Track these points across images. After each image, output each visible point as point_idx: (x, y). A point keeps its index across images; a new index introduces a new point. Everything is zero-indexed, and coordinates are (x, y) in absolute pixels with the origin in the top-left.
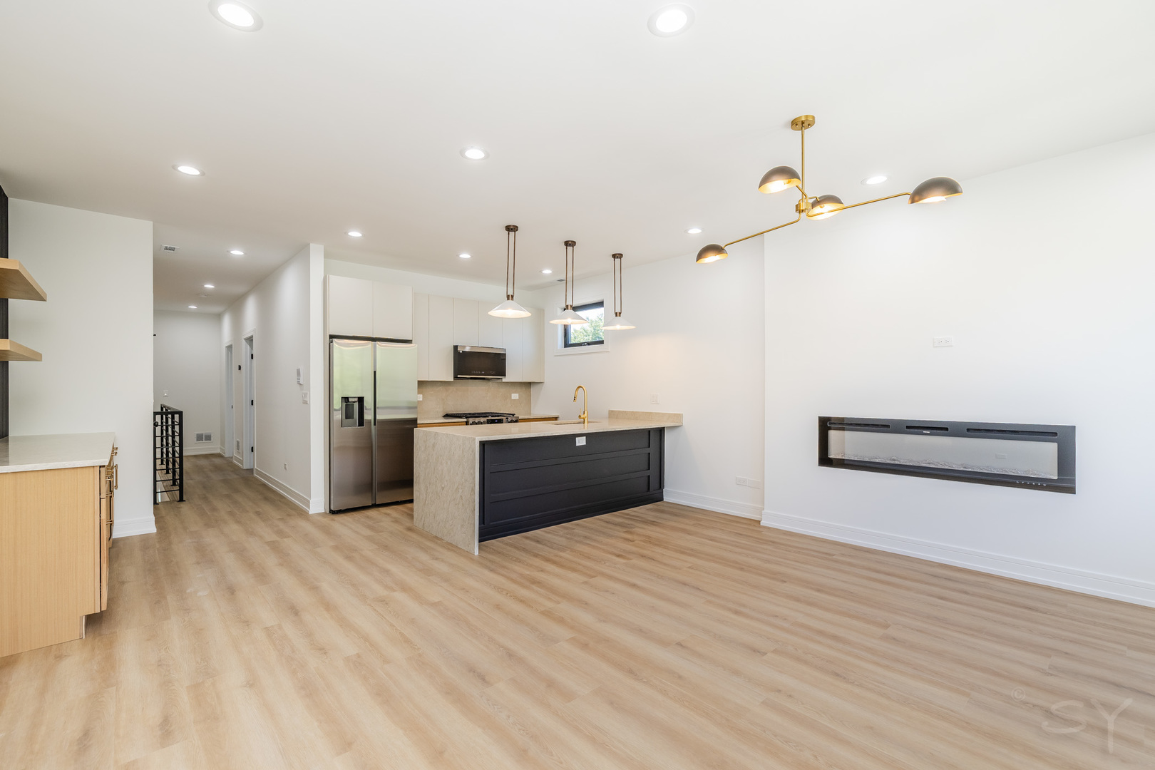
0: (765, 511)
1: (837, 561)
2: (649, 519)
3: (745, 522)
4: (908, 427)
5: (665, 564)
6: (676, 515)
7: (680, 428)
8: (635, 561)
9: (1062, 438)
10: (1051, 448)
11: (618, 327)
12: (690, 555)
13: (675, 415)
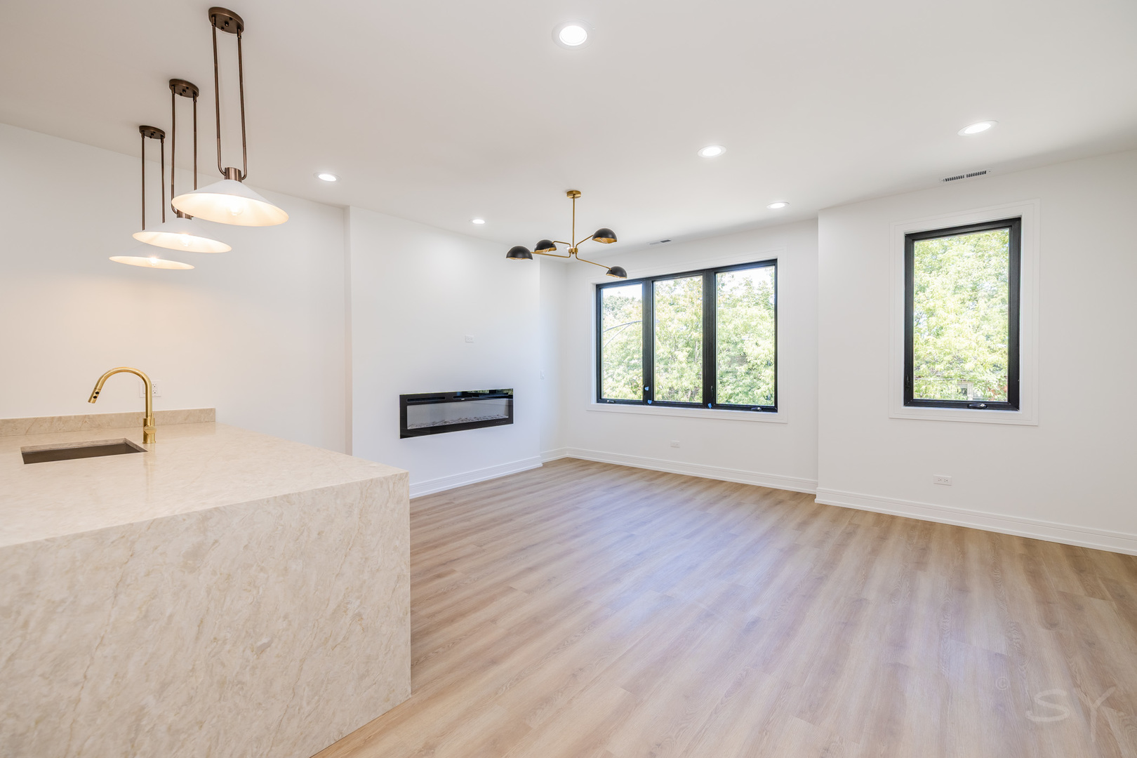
4: (454, 398)
9: (507, 395)
10: (504, 401)
13: (201, 411)
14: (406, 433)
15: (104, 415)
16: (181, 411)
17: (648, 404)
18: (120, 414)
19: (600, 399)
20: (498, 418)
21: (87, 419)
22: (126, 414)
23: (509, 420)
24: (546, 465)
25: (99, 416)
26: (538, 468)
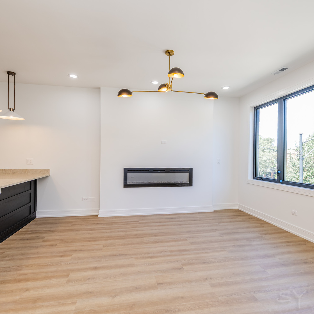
0: (100, 210)
1: (140, 223)
2: (44, 230)
3: (91, 217)
4: (154, 171)
5: (89, 250)
6: (56, 224)
7: (50, 177)
8: (75, 255)
9: (190, 171)
10: (187, 174)
11: (11, 118)
12: (95, 241)
13: (45, 170)
14: (126, 185)
15: (16, 170)
16: (38, 170)
17: (280, 183)
18: (20, 169)
19: (255, 177)
20: (182, 182)
21: (11, 171)
22: (22, 170)
23: (190, 184)
24: (215, 211)
25: (15, 169)
26: (209, 212)
